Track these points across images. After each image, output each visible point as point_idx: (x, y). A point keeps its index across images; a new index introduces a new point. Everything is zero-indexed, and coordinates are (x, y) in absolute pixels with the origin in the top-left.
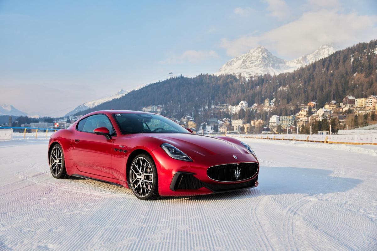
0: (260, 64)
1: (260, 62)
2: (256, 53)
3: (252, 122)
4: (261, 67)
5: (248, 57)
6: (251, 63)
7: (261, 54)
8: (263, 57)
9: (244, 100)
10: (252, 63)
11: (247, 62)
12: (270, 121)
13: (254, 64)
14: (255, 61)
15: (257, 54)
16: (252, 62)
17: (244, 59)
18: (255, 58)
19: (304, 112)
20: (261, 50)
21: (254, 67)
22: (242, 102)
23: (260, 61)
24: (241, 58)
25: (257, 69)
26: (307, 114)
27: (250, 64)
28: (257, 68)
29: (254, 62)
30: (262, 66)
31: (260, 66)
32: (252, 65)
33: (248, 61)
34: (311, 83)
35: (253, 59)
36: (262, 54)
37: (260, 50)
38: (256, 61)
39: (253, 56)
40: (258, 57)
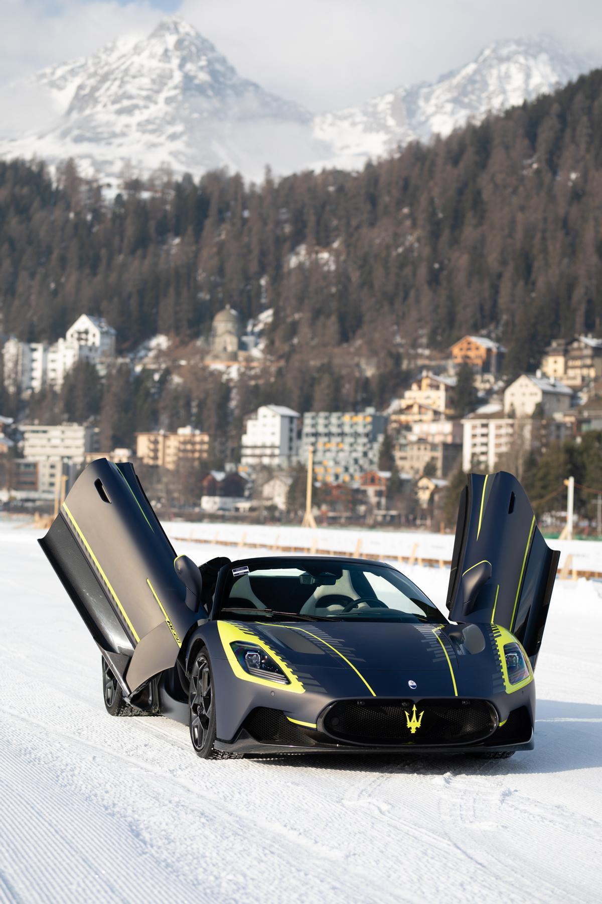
0: (171, 122)
1: (169, 109)
2: (152, 56)
3: (143, 444)
4: (173, 137)
5: (105, 78)
6: (120, 112)
7: (175, 62)
8: (188, 79)
9: (94, 312)
10: (129, 111)
11: (96, 101)
12: (246, 440)
13: (139, 116)
14: (141, 103)
15: (155, 63)
16: (126, 103)
17: (81, 87)
18: (145, 81)
19: (433, 394)
20: (179, 44)
21: (135, 135)
22: (84, 322)
23: (168, 101)
24: (64, 78)
25: (154, 145)
26: (450, 403)
27: (113, 117)
28: (153, 138)
29: (136, 107)
30: (179, 128)
31: (171, 130)
32: (125, 119)
33: (104, 100)
34: (469, 233)
35: (131, 88)
36: (181, 66)
37: (171, 40)
38: (148, 98)
39: (133, 71)
40: (161, 80)
